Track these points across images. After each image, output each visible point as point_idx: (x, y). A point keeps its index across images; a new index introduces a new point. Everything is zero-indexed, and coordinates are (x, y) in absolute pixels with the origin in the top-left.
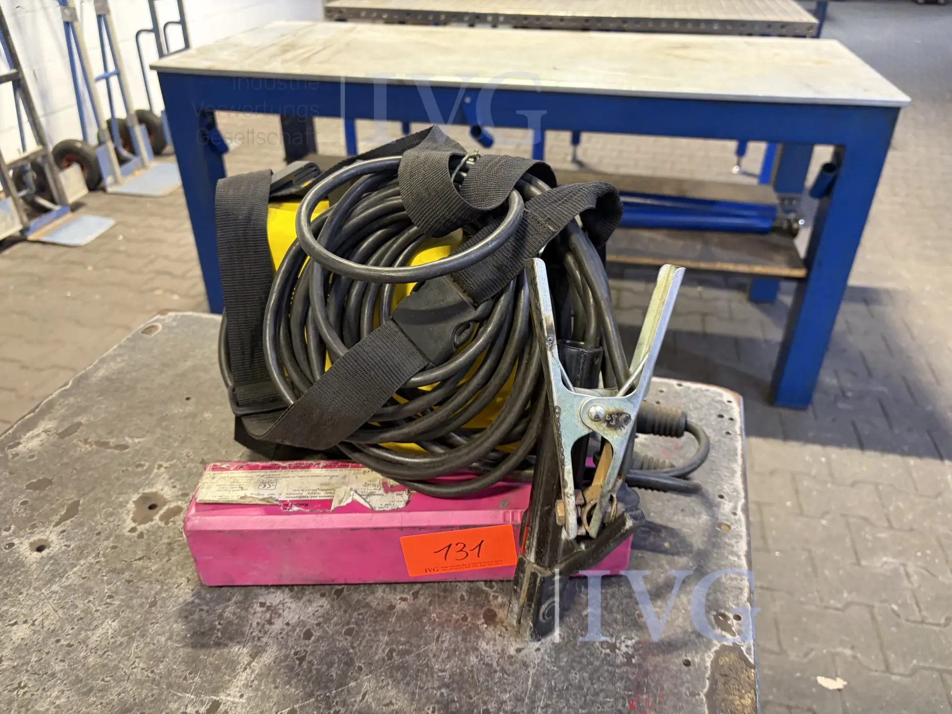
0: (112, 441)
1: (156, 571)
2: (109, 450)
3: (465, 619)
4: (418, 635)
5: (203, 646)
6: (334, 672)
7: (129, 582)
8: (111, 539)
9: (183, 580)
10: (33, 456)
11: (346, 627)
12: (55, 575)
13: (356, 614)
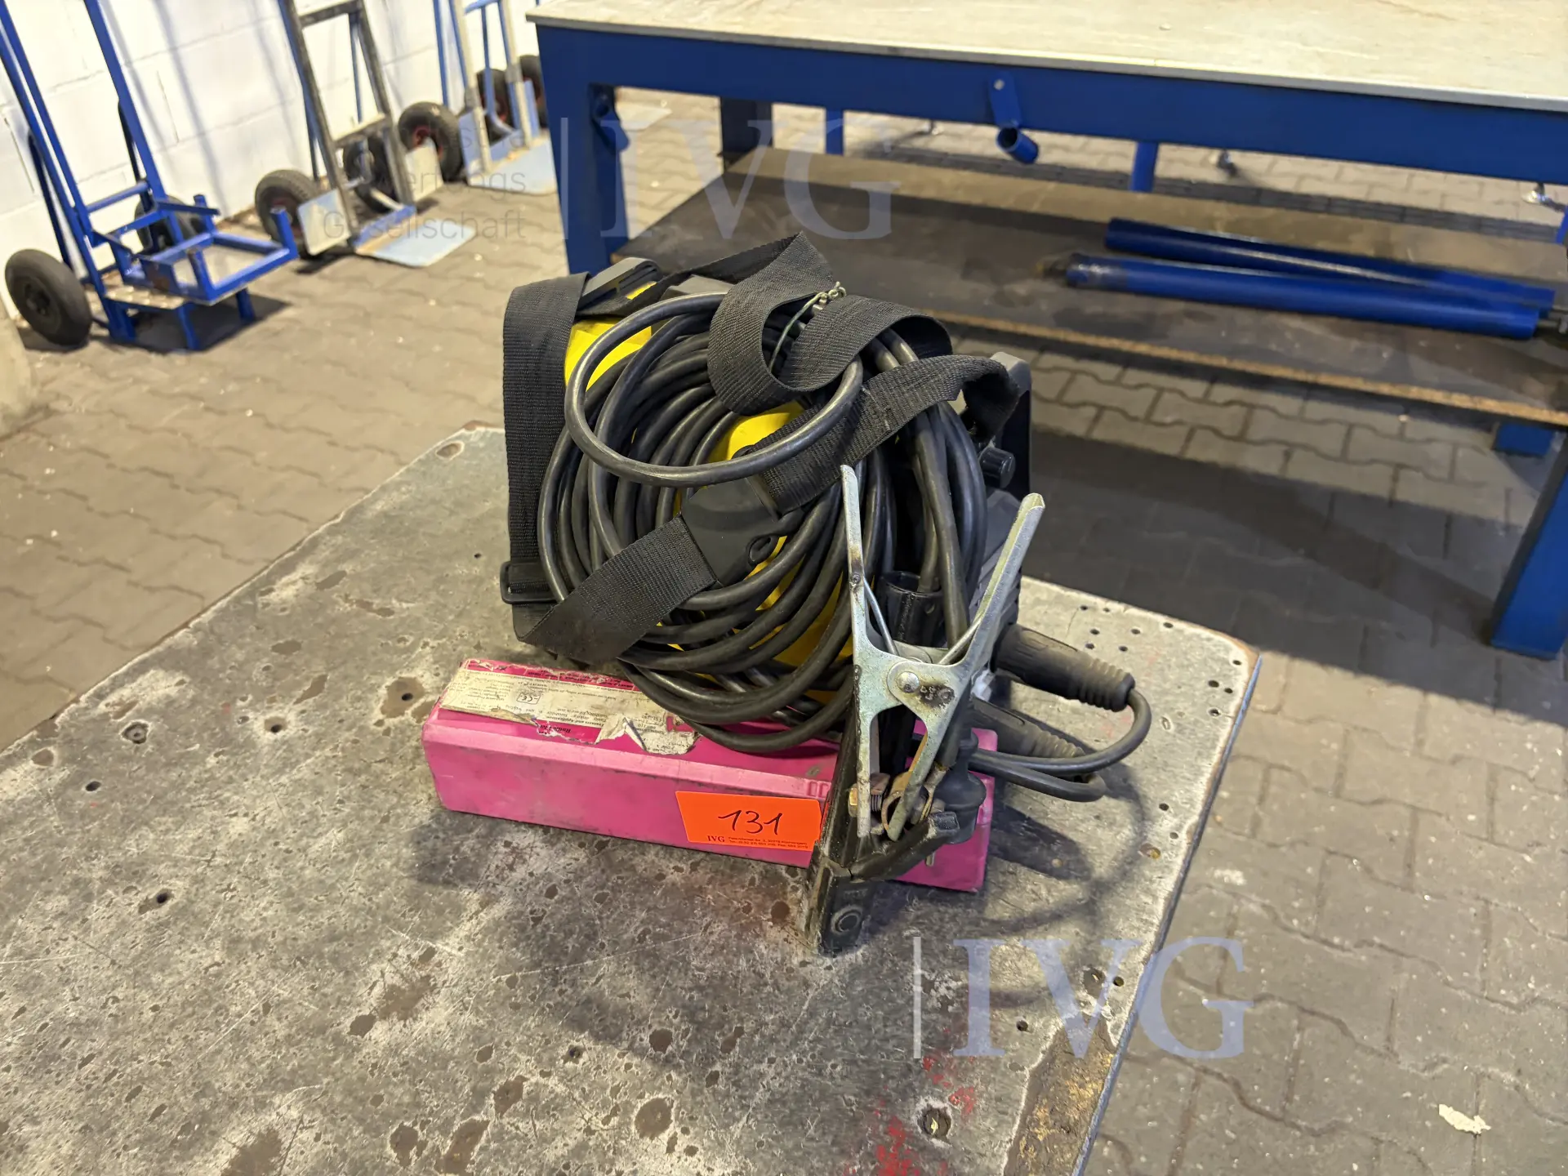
0: (377, 602)
1: (396, 779)
2: (371, 614)
3: (747, 909)
4: (683, 919)
5: (431, 881)
6: (570, 944)
7: (364, 787)
8: (354, 730)
9: (424, 797)
10: (283, 610)
11: (599, 892)
12: (287, 764)
13: (615, 876)
